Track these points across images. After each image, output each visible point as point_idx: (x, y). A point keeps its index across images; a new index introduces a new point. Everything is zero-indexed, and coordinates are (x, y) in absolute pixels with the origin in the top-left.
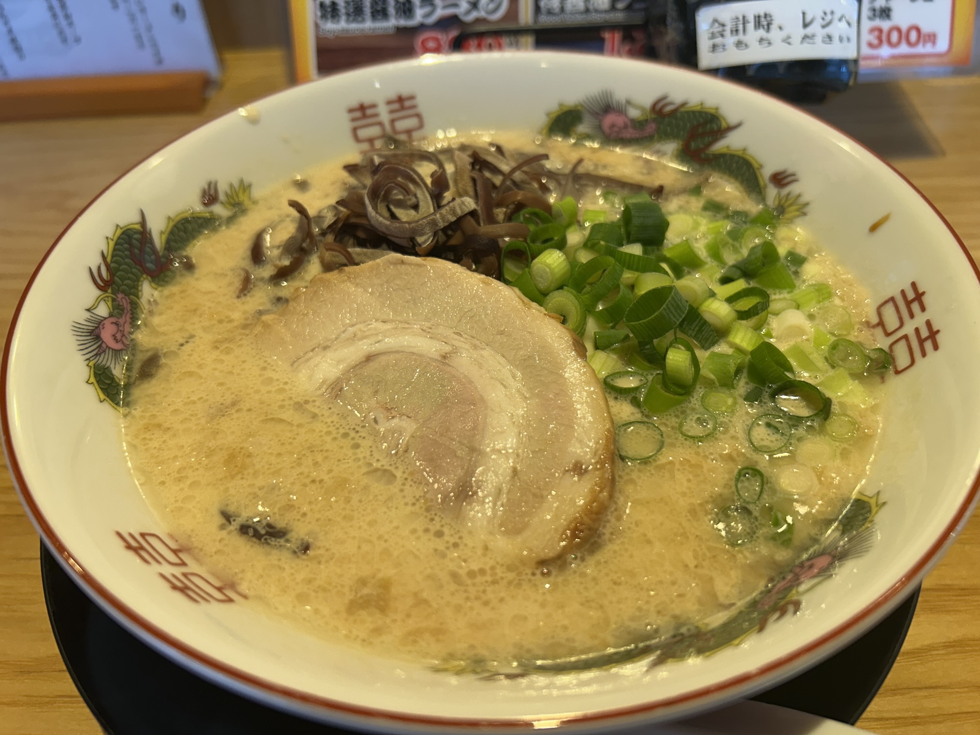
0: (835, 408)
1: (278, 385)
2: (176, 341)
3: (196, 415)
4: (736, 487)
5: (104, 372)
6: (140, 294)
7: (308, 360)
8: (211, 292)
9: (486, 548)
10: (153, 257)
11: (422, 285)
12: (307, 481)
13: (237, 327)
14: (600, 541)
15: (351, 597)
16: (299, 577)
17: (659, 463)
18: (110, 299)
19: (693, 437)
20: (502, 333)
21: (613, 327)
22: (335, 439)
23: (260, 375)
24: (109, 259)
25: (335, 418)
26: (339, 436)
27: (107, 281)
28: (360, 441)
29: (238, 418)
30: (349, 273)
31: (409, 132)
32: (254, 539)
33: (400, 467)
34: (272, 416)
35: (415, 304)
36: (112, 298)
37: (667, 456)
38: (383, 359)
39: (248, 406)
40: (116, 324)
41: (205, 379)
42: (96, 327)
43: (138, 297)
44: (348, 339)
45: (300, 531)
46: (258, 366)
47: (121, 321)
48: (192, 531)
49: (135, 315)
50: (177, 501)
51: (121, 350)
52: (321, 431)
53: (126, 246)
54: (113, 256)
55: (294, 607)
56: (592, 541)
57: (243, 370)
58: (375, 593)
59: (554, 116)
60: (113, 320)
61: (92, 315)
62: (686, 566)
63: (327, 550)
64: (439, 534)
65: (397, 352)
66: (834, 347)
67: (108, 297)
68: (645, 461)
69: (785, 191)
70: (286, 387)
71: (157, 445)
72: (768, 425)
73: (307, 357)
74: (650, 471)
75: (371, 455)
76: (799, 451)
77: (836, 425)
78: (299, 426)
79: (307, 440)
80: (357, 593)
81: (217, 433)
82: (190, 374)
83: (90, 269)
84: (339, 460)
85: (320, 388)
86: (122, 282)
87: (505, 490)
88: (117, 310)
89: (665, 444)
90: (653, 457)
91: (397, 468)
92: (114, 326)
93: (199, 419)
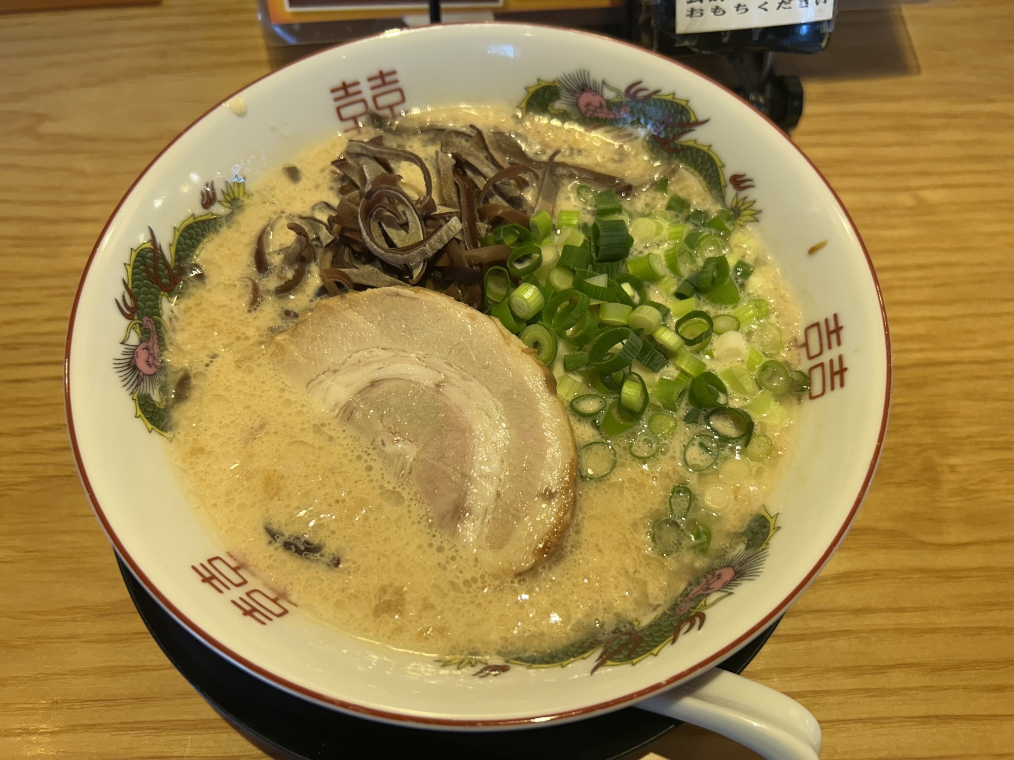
0: (757, 430)
1: (296, 407)
2: (202, 361)
3: (232, 438)
4: (670, 502)
5: (146, 401)
6: (161, 311)
7: (321, 382)
8: (224, 306)
9: (476, 560)
10: (166, 272)
11: (416, 316)
12: (332, 501)
13: (253, 345)
14: (563, 553)
15: (377, 602)
16: (335, 587)
17: (612, 481)
18: (137, 325)
19: (639, 458)
20: (486, 367)
21: (579, 350)
22: (351, 461)
23: (280, 397)
24: (130, 286)
25: (349, 441)
26: (354, 458)
27: (133, 308)
28: (372, 464)
29: (268, 441)
30: (350, 300)
31: (391, 107)
32: (296, 555)
33: (406, 487)
34: (295, 439)
35: (410, 334)
36: (139, 324)
37: (618, 477)
38: (386, 386)
39: (274, 430)
40: (147, 348)
41: (232, 402)
42: (132, 358)
43: (160, 316)
44: (353, 365)
45: (331, 546)
46: (276, 387)
47: (150, 344)
48: (246, 549)
49: (160, 335)
50: (229, 522)
51: (155, 373)
52: (339, 454)
53: (142, 267)
54: (133, 282)
55: (335, 612)
56: (557, 554)
57: (263, 391)
58: (394, 599)
59: (532, 90)
60: (143, 345)
61: (127, 347)
62: (627, 572)
63: (354, 563)
64: (440, 549)
65: (399, 379)
66: (764, 368)
67: (135, 324)
68: (600, 479)
69: (743, 194)
70: (304, 409)
71: (203, 469)
72: (701, 445)
73: (319, 379)
74: (604, 489)
75: (383, 478)
76: (723, 470)
77: (755, 446)
78: (321, 448)
79: (327, 462)
80: (380, 599)
81: (253, 456)
82: (219, 397)
83: (117, 301)
84: (356, 482)
85: (333, 410)
86: (145, 305)
87: (490, 511)
88: (145, 334)
89: (618, 463)
90: (608, 476)
91: (404, 489)
92: (145, 351)
93: (234, 443)
